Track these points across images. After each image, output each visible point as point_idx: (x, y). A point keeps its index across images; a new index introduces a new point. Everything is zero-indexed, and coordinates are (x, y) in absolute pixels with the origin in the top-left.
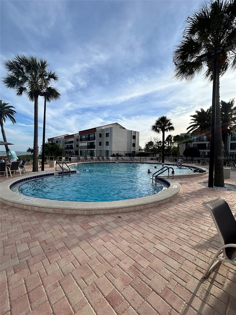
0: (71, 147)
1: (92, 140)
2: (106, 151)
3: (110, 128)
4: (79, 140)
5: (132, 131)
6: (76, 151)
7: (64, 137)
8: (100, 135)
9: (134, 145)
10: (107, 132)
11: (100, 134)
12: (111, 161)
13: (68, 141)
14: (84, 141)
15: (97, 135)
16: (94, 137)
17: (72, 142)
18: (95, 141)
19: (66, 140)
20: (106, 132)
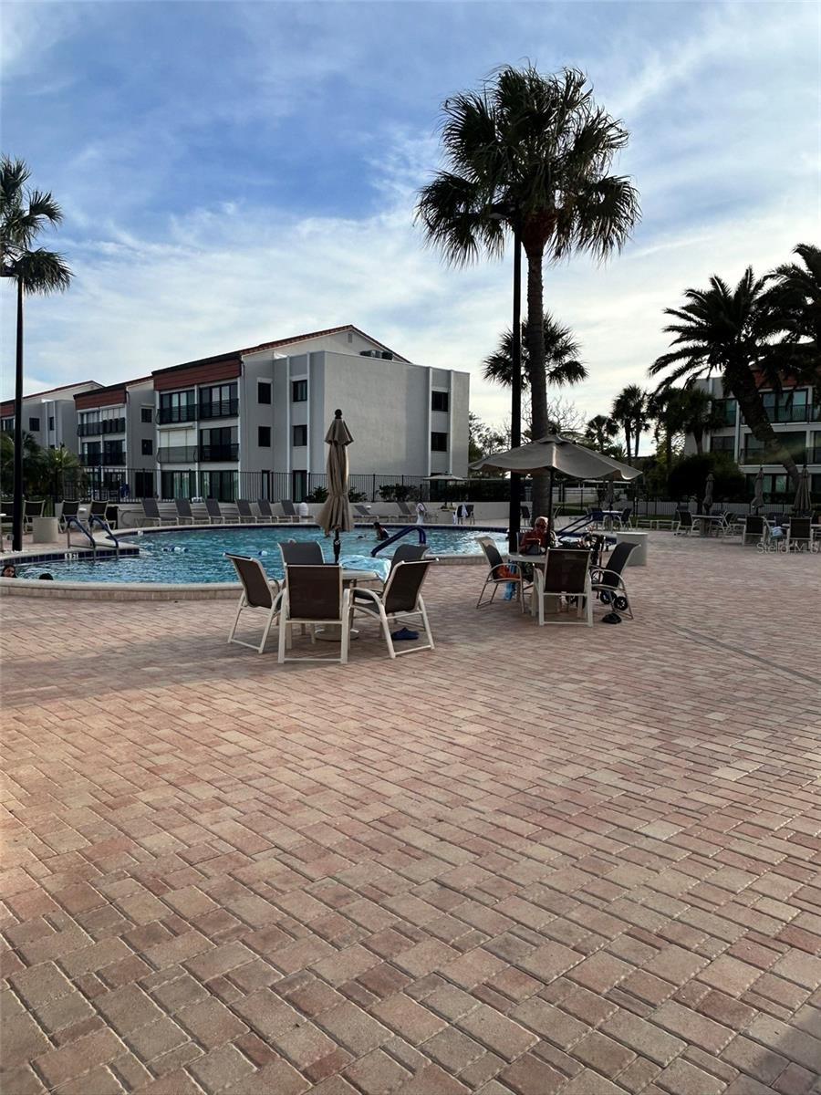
0: (115, 455)
1: (221, 417)
2: (294, 473)
3: (312, 355)
4: (155, 414)
5: (428, 368)
6: (137, 474)
7: (75, 397)
8: (265, 394)
9: (440, 442)
10: (297, 378)
11: (261, 385)
12: (306, 522)
13: (93, 420)
14: (180, 421)
15: (245, 391)
16: (233, 403)
17: (116, 426)
18: (238, 422)
19: (82, 415)
20: (291, 375)
